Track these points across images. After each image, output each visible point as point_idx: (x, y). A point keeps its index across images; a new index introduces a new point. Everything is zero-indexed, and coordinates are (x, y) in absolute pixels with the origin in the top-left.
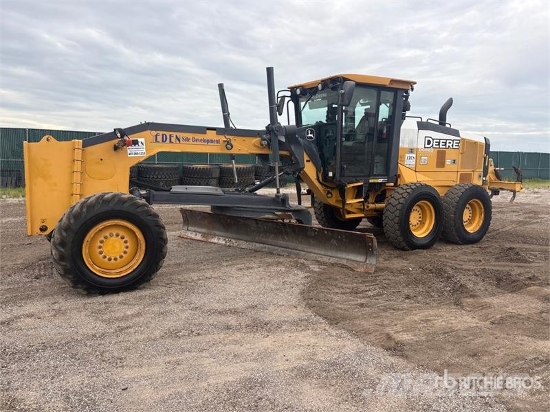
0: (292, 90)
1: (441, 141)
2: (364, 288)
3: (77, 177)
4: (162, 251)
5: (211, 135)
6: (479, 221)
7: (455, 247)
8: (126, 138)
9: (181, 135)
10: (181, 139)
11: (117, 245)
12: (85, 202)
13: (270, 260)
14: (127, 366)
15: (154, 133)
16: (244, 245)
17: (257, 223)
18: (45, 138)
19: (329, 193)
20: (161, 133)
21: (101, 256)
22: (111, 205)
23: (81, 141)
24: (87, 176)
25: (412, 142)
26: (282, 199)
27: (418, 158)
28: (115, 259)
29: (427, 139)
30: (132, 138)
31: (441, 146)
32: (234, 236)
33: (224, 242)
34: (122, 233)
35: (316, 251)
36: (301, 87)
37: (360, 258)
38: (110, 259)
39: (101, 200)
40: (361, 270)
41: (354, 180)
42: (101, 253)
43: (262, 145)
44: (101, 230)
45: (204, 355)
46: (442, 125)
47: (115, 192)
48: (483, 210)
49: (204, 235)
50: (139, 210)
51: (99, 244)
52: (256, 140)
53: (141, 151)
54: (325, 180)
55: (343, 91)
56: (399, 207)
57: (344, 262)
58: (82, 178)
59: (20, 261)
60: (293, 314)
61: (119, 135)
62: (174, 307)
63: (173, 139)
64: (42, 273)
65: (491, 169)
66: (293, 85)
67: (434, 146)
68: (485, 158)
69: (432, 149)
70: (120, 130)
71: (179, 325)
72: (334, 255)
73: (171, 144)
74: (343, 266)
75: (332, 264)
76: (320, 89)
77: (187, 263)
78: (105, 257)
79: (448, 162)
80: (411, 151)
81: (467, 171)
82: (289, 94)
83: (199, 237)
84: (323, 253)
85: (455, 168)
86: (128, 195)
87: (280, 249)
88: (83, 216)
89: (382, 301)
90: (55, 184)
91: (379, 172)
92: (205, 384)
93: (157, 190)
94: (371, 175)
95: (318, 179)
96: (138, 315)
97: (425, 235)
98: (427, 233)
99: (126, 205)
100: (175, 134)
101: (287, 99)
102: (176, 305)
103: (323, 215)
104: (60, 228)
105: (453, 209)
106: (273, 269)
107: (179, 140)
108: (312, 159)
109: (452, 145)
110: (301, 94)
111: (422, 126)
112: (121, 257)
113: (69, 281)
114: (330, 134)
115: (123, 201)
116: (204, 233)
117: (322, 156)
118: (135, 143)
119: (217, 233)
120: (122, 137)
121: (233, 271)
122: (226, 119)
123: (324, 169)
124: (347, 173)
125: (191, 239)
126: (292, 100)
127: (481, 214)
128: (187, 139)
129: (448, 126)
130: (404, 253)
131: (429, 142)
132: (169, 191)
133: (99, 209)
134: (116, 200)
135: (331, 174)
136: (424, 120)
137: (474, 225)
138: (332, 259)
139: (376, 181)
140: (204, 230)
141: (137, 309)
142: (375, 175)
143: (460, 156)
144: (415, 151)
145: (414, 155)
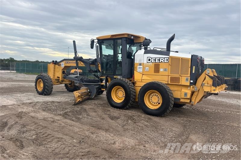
1: (157, 59)
9: (70, 61)
15: (65, 61)
25: (140, 60)
27: (144, 68)
29: (148, 58)
53: (63, 66)
67: (152, 62)
68: (191, 68)
69: (152, 64)
73: (68, 64)
79: (161, 70)
80: (140, 64)
81: (175, 76)
85: (166, 73)
91: (118, 74)
107: (70, 63)
109: (164, 61)
131: (149, 60)
136: (152, 49)
139: (117, 77)
143: (170, 66)
144: (142, 64)
145: (142, 67)
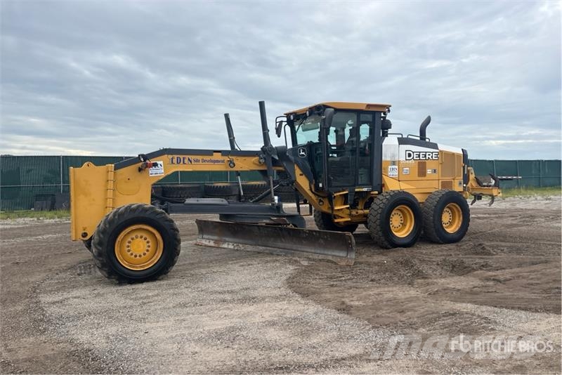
0: (288, 115)
1: (421, 154)
2: (340, 275)
3: (110, 194)
4: (176, 249)
5: (217, 156)
6: (458, 223)
7: (435, 246)
8: (148, 161)
9: (192, 157)
10: (193, 161)
11: (141, 244)
12: (116, 212)
13: (269, 259)
14: (148, 322)
15: (170, 156)
16: (250, 248)
17: (259, 229)
18: (86, 164)
19: (320, 201)
20: (176, 156)
21: (129, 253)
22: (137, 213)
23: (113, 165)
24: (117, 193)
25: (393, 156)
26: (277, 207)
27: (401, 169)
28: (140, 256)
29: (407, 152)
30: (153, 161)
31: (421, 158)
32: (241, 241)
33: (232, 247)
34: (145, 235)
35: (309, 250)
36: (295, 114)
37: (343, 254)
38: (136, 256)
39: (129, 209)
40: (343, 263)
41: (341, 189)
42: (129, 251)
43: (260, 163)
44: (128, 233)
45: (203, 315)
46: (423, 140)
47: (140, 204)
48: (461, 213)
49: (216, 242)
50: (158, 216)
51: (127, 244)
52: (255, 159)
53: (160, 171)
54: (317, 191)
55: (324, 117)
56: (380, 211)
57: (330, 258)
58: (114, 195)
59: (64, 265)
60: (277, 292)
61: (142, 159)
62: (185, 291)
63: (186, 161)
64: (83, 272)
65: (472, 176)
66: (287, 112)
67: (415, 158)
68: (464, 167)
69: (414, 162)
70: (143, 156)
71: (187, 300)
72: (322, 252)
73: (185, 165)
74: (328, 261)
75: (320, 260)
76: (308, 115)
77: (199, 262)
78: (132, 254)
79: (429, 171)
80: (394, 163)
81: (448, 179)
82: (285, 119)
83: (212, 244)
84: (313, 251)
85: (435, 176)
86: (150, 205)
87: (279, 250)
88: (116, 222)
89: (350, 283)
90: (94, 200)
91: (363, 182)
92: (202, 330)
93: (173, 202)
94: (356, 184)
95: (311, 189)
96: (157, 295)
97: (406, 235)
98: (408, 234)
99: (148, 212)
100: (187, 157)
101: (284, 124)
102: (187, 289)
103: (321, 221)
104: (99, 232)
105: (432, 213)
106: (269, 265)
107: (191, 162)
108: (305, 172)
109: (432, 157)
110: (294, 119)
111: (402, 141)
112: (144, 254)
113: (105, 273)
114: (320, 152)
115: (145, 210)
116: (216, 240)
117: (313, 170)
118: (155, 165)
119: (227, 239)
120: (145, 161)
121: (236, 267)
122: (232, 142)
123: (316, 182)
124: (334, 183)
125: (206, 246)
126: (288, 124)
127: (459, 217)
128: (197, 161)
129: (427, 140)
130: (385, 250)
131: (410, 155)
132: (183, 203)
133: (127, 217)
134: (140, 209)
135: (321, 185)
136: (405, 136)
137: (454, 226)
138: (320, 256)
139: (361, 190)
140: (216, 238)
141: (156, 292)
142: (360, 185)
143: (440, 166)
144: (397, 163)
145: (397, 167)
